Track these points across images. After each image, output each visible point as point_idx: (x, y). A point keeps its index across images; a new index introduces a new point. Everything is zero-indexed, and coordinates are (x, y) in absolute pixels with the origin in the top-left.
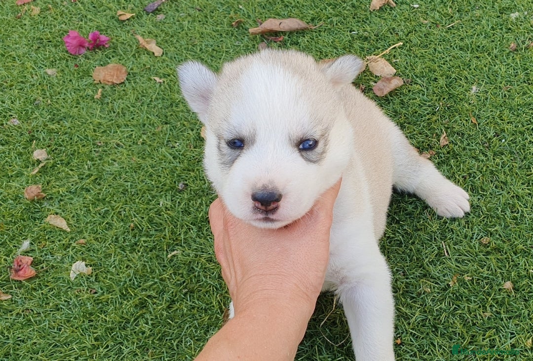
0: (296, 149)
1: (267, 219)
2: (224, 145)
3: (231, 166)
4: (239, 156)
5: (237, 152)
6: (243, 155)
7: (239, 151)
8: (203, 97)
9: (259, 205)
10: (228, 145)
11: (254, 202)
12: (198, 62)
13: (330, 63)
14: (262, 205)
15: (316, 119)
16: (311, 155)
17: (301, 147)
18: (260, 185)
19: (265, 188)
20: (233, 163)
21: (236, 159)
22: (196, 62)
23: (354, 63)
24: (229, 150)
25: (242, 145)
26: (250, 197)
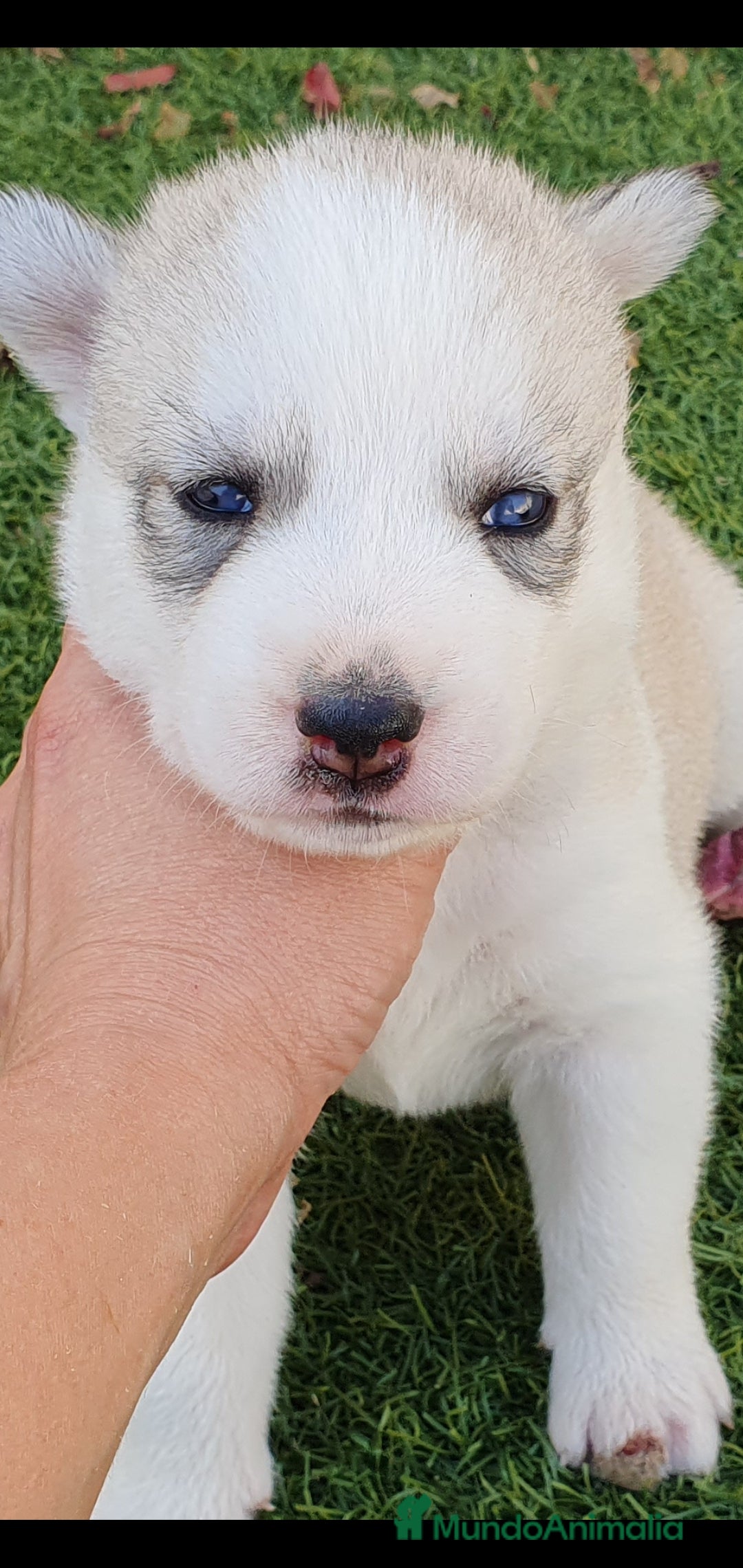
0: (471, 524)
1: (353, 816)
2: (164, 505)
3: (202, 588)
4: (235, 546)
5: (226, 535)
6: (251, 544)
7: (234, 529)
8: (70, 329)
9: (330, 755)
10: (184, 506)
11: (308, 740)
12: (30, 192)
13: (604, 191)
14: (342, 750)
15: (553, 404)
16: (530, 554)
17: (488, 518)
18: (335, 667)
19: (356, 677)
20: (211, 575)
21: (225, 560)
22: (24, 194)
23: (686, 209)
24: (187, 523)
25: (248, 506)
26: (292, 717)
